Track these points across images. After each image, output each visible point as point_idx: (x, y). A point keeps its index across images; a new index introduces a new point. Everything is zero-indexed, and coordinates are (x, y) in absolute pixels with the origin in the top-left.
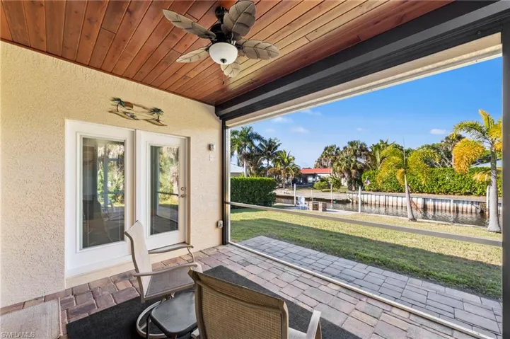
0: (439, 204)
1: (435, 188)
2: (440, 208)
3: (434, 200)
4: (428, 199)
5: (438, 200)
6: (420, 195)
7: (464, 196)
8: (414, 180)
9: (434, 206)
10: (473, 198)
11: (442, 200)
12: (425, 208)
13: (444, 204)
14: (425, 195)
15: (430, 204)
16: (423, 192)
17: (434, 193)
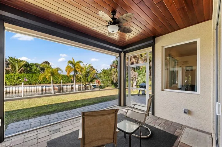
0: (47, 88)
1: (46, 82)
2: (48, 89)
3: (46, 87)
4: (43, 86)
5: (47, 86)
6: (40, 85)
7: (55, 84)
8: (37, 79)
9: (46, 89)
10: (58, 84)
11: (48, 86)
12: (42, 90)
13: (49, 88)
14: (42, 85)
15: (44, 88)
16: (41, 84)
17: (45, 84)
